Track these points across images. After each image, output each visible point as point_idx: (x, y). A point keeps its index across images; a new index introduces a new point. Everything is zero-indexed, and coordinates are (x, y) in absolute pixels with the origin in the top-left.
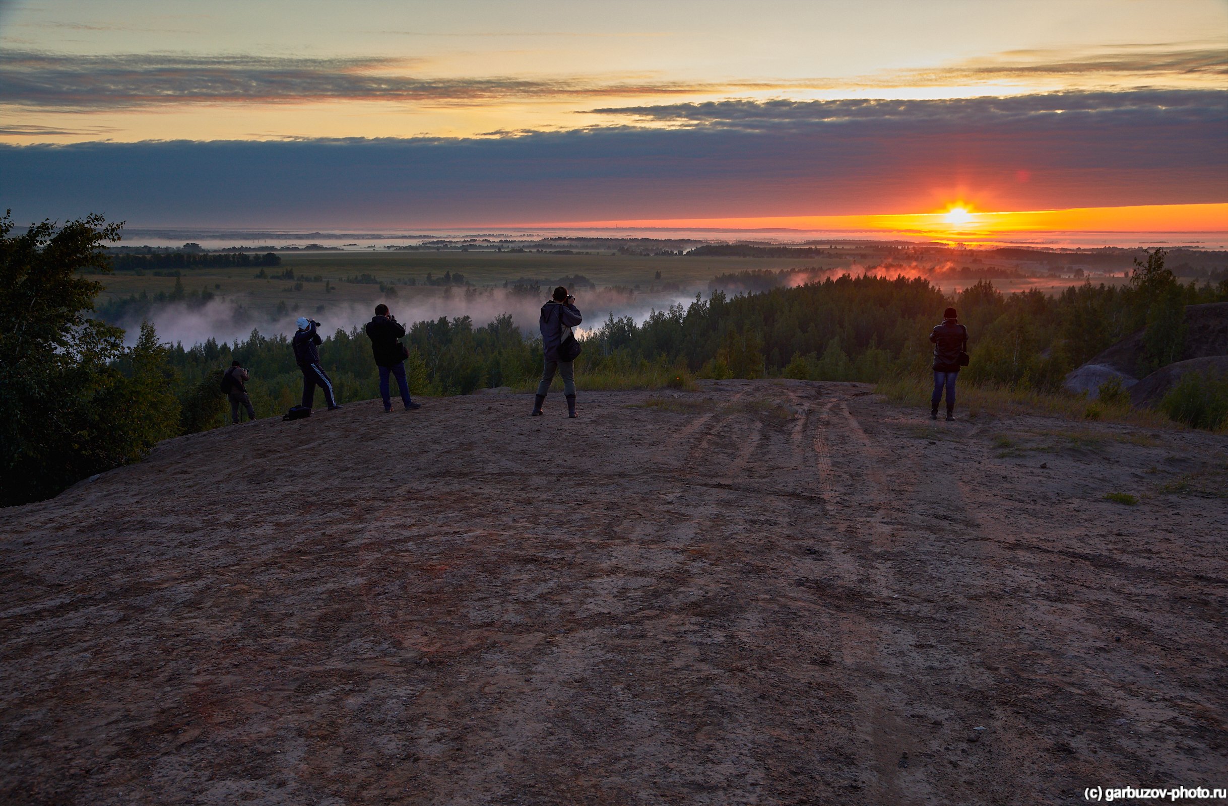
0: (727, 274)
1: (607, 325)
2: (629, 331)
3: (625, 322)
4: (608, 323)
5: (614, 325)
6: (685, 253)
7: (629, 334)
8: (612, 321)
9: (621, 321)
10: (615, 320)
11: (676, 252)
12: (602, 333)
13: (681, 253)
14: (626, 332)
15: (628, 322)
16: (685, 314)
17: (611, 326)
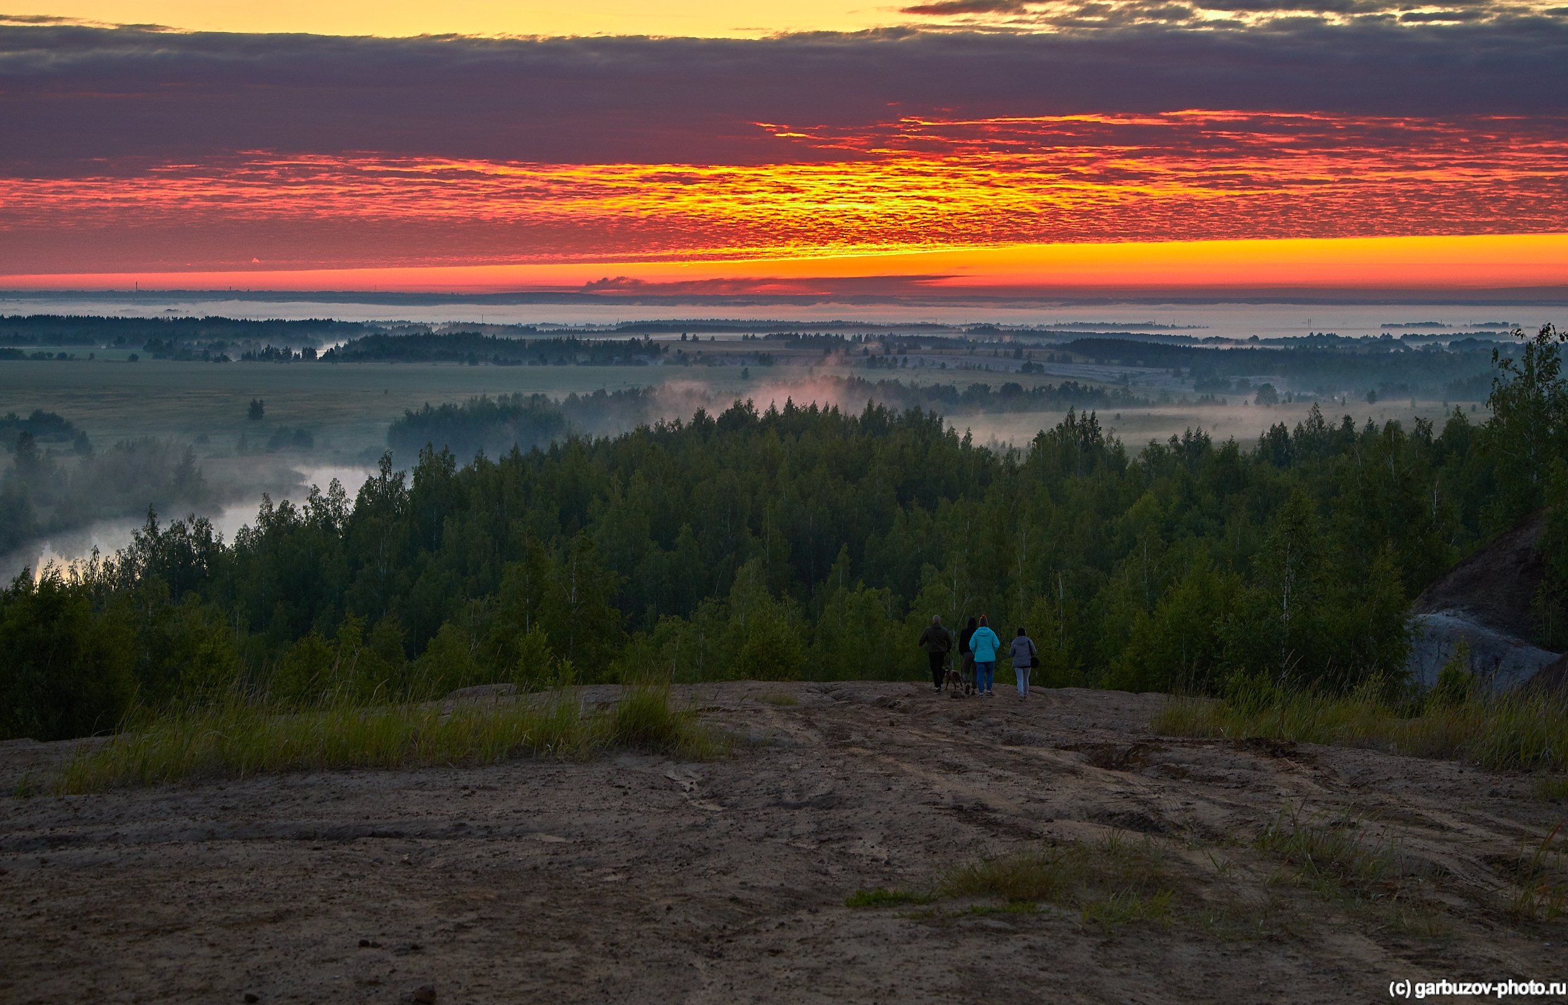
0: (436, 403)
1: (141, 542)
2: (200, 555)
3: (191, 531)
4: (143, 535)
5: (159, 540)
6: (320, 354)
7: (200, 564)
8: (153, 530)
9: (180, 528)
10: (163, 528)
11: (297, 351)
12: (128, 564)
13: (310, 354)
14: (193, 557)
15: (199, 532)
16: (351, 507)
17: (153, 544)
